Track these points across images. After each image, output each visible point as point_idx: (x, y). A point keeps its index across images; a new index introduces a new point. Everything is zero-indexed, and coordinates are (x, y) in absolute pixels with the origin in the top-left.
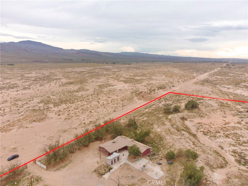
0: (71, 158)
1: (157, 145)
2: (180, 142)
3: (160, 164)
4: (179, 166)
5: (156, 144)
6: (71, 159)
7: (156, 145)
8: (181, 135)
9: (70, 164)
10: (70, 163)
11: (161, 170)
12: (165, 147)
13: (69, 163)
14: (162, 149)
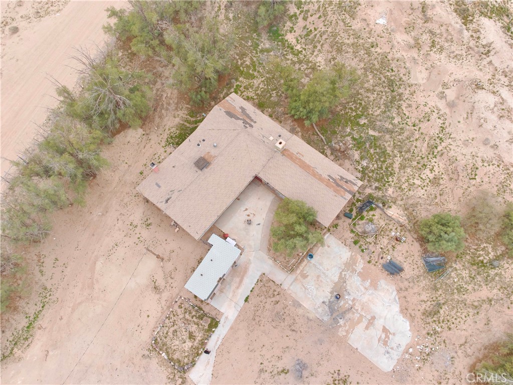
0: (41, 272)
1: (376, 134)
2: (475, 115)
3: (393, 269)
4: (470, 287)
5: (374, 129)
6: (43, 279)
7: (371, 132)
8: (478, 52)
9: (48, 313)
10: (47, 306)
11: (402, 311)
12: (409, 151)
13: (40, 305)
14: (398, 161)
